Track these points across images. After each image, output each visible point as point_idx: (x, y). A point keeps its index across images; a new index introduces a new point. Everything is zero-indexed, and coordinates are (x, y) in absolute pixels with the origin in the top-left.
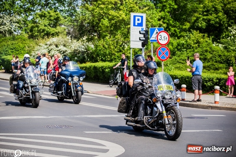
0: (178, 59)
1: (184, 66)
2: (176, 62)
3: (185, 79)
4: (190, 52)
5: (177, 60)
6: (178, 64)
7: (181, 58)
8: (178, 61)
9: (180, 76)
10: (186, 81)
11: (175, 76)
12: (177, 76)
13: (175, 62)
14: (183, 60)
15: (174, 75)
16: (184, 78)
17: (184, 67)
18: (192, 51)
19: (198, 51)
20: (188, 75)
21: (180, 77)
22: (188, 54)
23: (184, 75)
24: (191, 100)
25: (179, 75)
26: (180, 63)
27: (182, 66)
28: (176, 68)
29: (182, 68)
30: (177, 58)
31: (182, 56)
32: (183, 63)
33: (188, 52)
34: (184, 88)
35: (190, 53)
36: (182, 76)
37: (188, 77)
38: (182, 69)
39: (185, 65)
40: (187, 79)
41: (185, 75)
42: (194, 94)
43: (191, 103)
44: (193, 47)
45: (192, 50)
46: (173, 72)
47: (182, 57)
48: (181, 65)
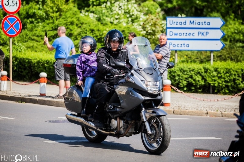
0: (30, 34)
1: (40, 45)
2: (27, 40)
3: (43, 65)
4: (48, 24)
5: (28, 36)
6: (31, 43)
7: (35, 34)
8: (30, 37)
9: (36, 59)
10: (45, 68)
11: (27, 61)
12: (31, 60)
13: (25, 39)
14: (38, 36)
15: (27, 59)
16: (41, 62)
17: (39, 47)
18: (51, 23)
19: (60, 23)
20: (47, 59)
21: (36, 61)
22: (44, 27)
23: (41, 59)
24: (54, 96)
25: (33, 58)
26: (33, 40)
27: (37, 44)
28: (28, 48)
29: (37, 47)
30: (28, 33)
31: (36, 30)
32: (37, 41)
33: (45, 25)
34: (44, 77)
35: (47, 26)
36: (38, 59)
37: (48, 62)
38: (37, 50)
39: (40, 43)
40: (46, 65)
41: (43, 59)
42: (58, 87)
43: (54, 100)
44: (52, 18)
45: (51, 21)
46: (25, 54)
47: (35, 32)
48: (35, 44)
